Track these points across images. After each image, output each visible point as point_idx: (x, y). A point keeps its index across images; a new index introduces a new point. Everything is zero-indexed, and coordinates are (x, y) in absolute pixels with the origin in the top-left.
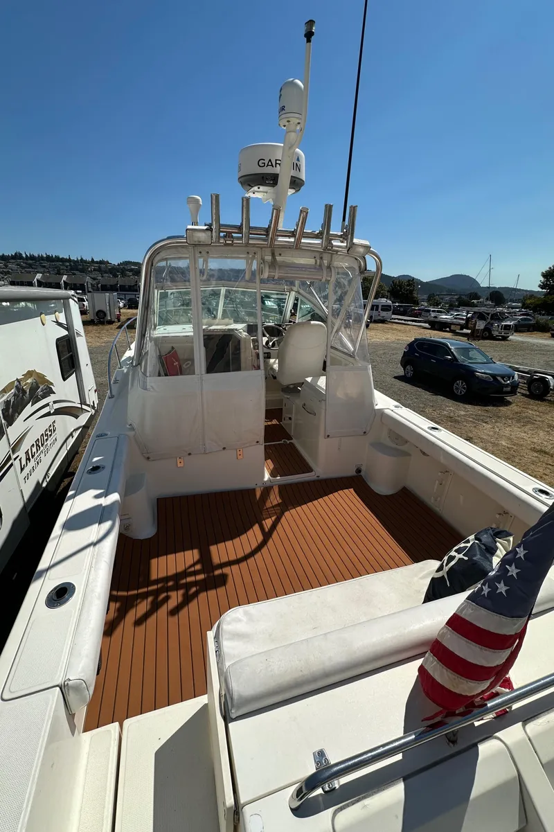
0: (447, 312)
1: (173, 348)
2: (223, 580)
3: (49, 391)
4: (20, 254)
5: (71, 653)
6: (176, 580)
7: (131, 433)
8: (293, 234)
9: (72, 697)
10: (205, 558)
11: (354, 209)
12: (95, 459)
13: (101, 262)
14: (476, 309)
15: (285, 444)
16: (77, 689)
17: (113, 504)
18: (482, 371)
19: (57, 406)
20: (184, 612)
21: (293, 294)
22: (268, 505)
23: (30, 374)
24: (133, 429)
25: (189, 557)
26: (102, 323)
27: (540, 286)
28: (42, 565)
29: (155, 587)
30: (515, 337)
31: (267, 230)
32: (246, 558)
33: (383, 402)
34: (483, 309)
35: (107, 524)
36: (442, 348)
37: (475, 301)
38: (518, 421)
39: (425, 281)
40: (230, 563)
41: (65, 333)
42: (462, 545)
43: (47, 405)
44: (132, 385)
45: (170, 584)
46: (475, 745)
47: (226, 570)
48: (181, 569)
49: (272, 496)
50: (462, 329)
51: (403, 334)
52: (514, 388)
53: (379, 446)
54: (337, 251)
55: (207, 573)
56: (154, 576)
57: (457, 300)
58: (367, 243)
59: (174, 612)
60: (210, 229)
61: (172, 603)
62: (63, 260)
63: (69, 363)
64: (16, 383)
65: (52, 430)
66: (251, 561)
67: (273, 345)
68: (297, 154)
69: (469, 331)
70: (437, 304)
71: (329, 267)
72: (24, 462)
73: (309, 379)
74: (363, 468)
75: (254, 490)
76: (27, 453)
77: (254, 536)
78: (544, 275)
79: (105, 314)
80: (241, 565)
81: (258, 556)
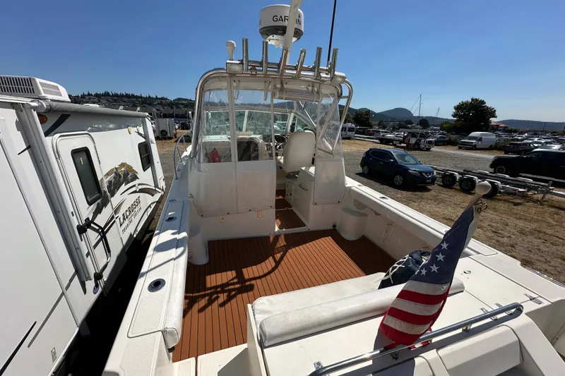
0: (391, 133)
1: (215, 149)
2: (251, 288)
3: (135, 178)
4: (108, 93)
5: (166, 315)
6: (223, 288)
7: (191, 200)
8: (295, 68)
9: (169, 338)
10: (240, 275)
11: (336, 51)
12: (170, 214)
13: (162, 99)
14: (409, 131)
15: (287, 210)
16: (171, 333)
17: (184, 238)
18: (413, 169)
19: (140, 187)
20: (228, 305)
21: (292, 114)
22: (278, 246)
23: (123, 165)
24: (192, 197)
25: (230, 275)
26: (165, 139)
27: (452, 115)
28: (144, 270)
29: (210, 291)
30: (435, 149)
31: (279, 65)
32: (265, 275)
33: (351, 183)
34: (414, 130)
35: (181, 249)
36: (387, 155)
37: (410, 126)
38: (435, 200)
39: (377, 112)
40: (255, 278)
41: (143, 140)
42: (401, 260)
43: (134, 186)
44: (191, 170)
45: (219, 289)
46: (413, 359)
47: (253, 282)
48: (225, 281)
49: (280, 241)
50: (400, 143)
51: (362, 146)
52: (433, 180)
53: (347, 210)
54: (324, 81)
55: (242, 283)
56: (208, 285)
57: (398, 124)
58: (344, 75)
59: (223, 305)
60: (242, 63)
61: (221, 300)
62: (137, 97)
63: (147, 161)
64: (115, 170)
65: (138, 202)
66: (268, 277)
67: (280, 147)
68: (299, 12)
69: (405, 145)
70: (384, 128)
71: (318, 93)
72: (122, 221)
73: (303, 168)
74: (337, 225)
75: (269, 237)
76: (123, 215)
77: (270, 263)
78: (456, 108)
79: (166, 133)
80: (262, 279)
81: (272, 274)
